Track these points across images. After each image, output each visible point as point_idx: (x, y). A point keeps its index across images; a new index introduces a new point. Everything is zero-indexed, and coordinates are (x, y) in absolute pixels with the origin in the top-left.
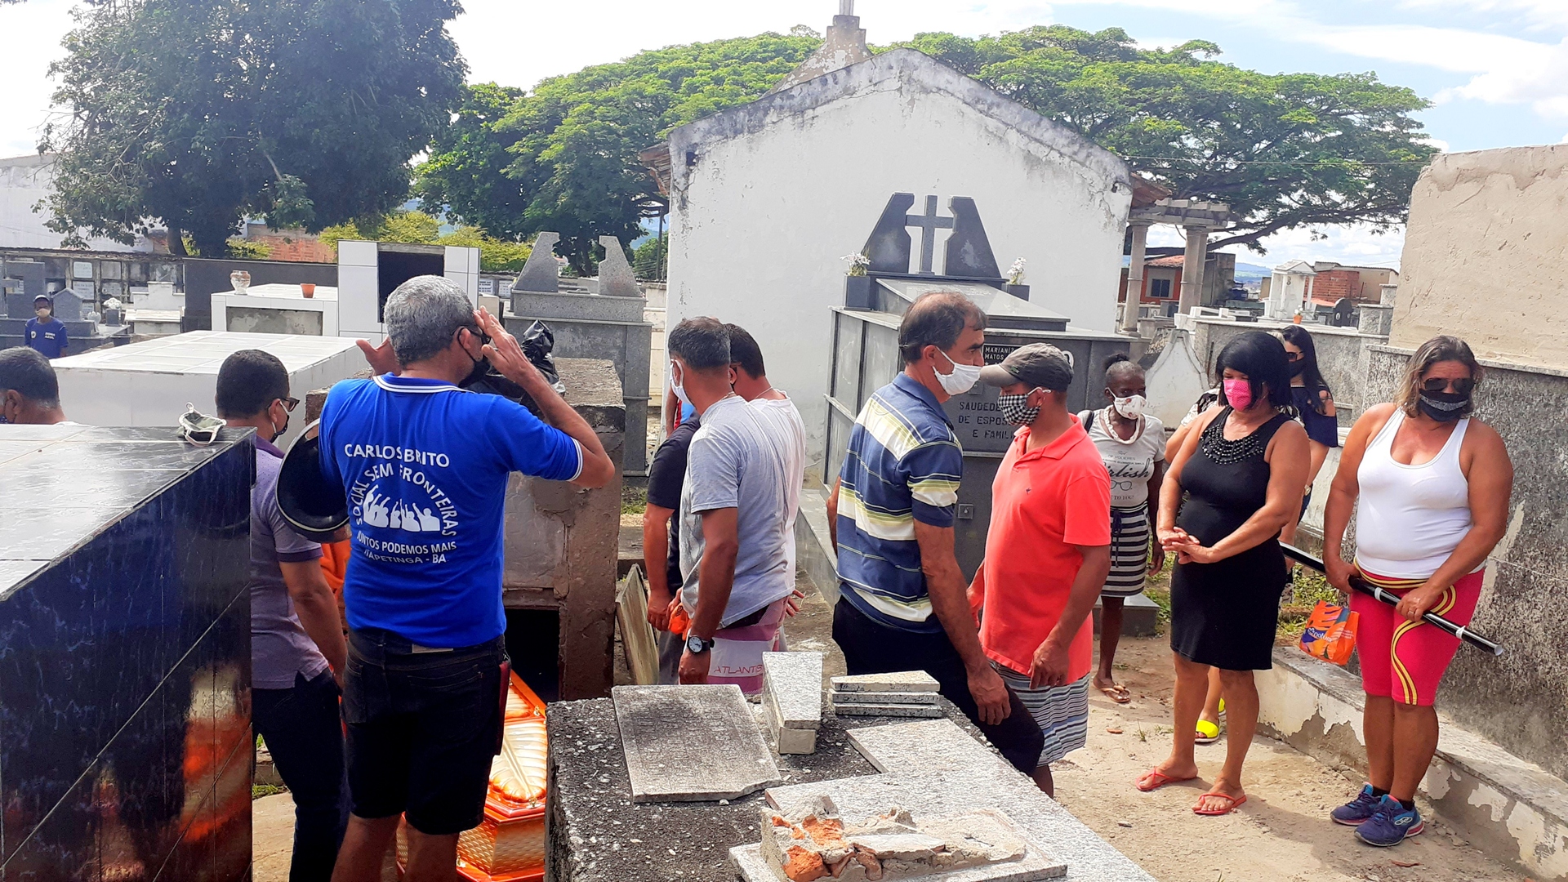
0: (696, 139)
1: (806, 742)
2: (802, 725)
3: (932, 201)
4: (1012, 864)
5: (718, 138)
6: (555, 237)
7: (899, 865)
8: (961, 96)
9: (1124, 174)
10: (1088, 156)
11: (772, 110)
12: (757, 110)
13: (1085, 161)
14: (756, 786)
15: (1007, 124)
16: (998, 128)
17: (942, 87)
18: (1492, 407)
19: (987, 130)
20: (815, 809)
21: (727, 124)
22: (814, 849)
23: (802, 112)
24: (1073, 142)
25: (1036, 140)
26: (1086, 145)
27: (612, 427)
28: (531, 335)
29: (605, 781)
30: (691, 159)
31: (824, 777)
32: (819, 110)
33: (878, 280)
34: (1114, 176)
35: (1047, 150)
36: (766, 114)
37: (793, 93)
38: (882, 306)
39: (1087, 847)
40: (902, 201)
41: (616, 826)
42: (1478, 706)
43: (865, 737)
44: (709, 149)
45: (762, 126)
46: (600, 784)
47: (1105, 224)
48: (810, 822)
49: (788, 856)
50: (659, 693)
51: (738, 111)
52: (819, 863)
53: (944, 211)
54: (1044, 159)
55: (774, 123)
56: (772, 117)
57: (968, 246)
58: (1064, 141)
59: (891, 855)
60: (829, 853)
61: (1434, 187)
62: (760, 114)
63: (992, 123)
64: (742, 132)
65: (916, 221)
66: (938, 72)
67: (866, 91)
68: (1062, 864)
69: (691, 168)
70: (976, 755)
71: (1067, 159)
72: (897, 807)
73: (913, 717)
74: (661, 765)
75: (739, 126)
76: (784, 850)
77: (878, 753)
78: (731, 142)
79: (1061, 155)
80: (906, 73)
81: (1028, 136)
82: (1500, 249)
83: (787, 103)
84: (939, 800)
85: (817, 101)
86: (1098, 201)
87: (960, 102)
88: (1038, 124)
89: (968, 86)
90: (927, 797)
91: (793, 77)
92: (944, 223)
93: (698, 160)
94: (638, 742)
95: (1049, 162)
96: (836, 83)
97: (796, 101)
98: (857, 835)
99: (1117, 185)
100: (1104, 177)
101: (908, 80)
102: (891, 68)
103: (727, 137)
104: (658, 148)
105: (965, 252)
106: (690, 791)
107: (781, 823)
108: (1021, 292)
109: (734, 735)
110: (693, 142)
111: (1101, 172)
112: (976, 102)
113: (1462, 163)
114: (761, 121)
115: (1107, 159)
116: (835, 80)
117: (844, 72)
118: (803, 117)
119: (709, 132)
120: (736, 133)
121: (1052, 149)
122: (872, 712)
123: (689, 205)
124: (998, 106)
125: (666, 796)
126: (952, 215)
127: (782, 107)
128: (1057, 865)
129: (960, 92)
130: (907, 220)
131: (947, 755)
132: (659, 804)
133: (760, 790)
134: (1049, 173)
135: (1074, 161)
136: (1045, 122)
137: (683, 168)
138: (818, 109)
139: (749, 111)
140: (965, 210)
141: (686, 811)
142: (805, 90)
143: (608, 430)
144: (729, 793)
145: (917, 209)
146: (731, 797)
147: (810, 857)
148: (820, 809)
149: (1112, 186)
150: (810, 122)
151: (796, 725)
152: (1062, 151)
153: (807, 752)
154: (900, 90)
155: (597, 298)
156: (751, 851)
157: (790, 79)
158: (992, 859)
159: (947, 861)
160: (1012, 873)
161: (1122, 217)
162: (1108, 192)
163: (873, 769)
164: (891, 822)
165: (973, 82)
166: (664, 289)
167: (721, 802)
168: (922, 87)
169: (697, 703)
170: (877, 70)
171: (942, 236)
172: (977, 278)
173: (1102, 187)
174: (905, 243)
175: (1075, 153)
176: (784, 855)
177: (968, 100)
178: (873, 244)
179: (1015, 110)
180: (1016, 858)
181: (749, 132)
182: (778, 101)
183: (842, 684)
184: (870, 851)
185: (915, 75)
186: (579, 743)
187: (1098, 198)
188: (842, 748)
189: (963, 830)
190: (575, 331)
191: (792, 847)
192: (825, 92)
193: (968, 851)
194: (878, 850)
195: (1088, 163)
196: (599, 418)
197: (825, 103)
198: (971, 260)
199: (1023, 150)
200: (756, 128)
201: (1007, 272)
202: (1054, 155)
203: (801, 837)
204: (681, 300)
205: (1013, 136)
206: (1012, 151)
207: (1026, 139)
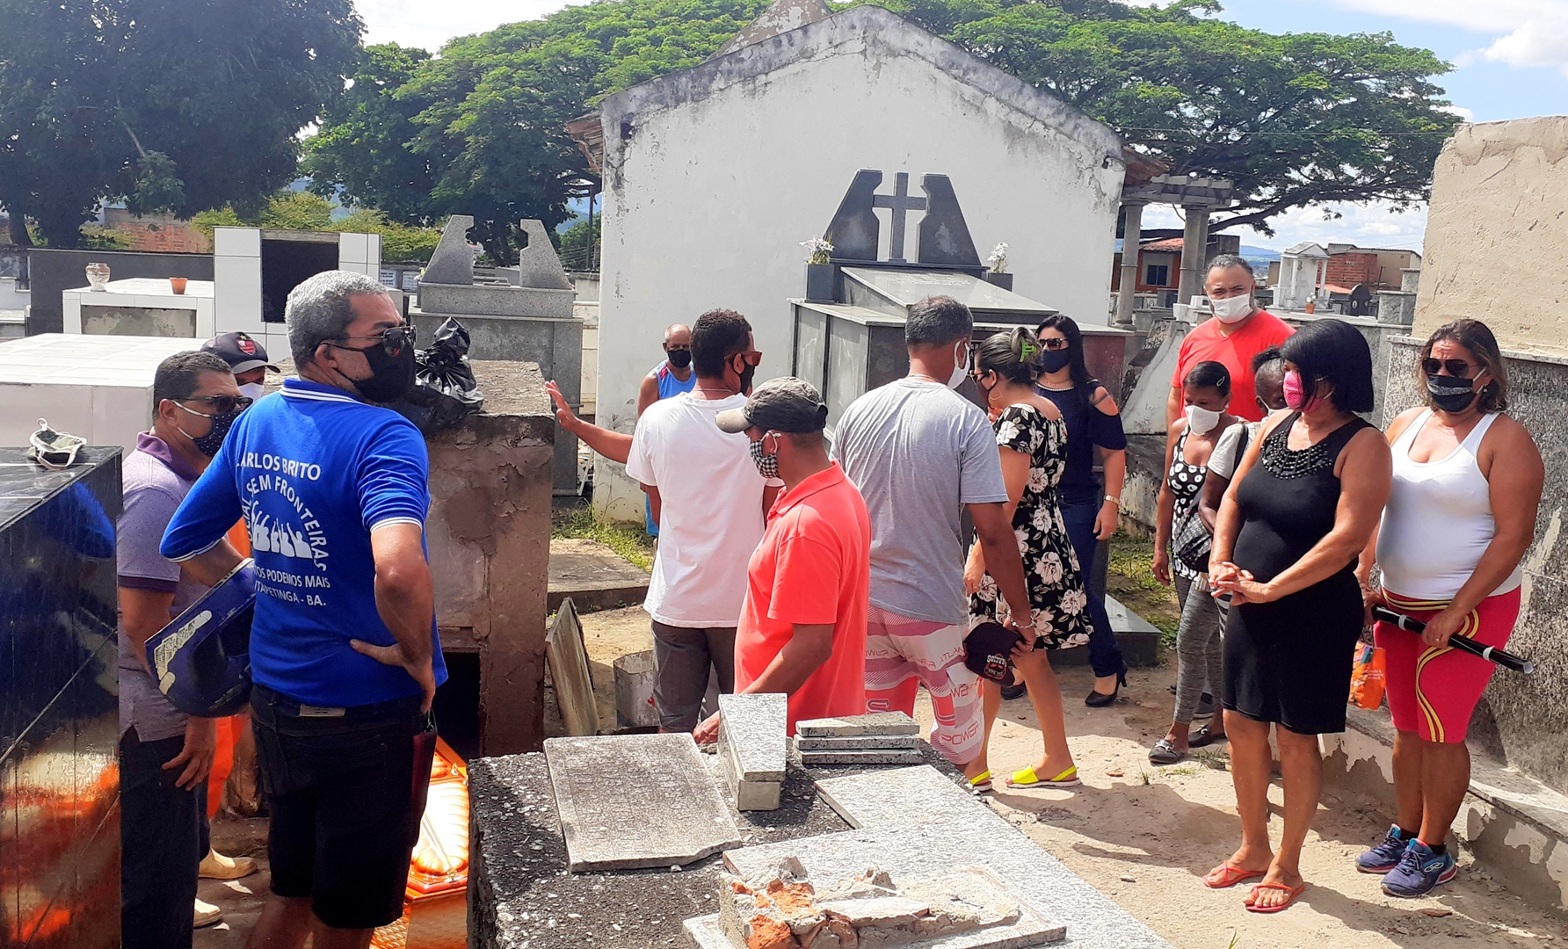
0: (632, 107)
1: (770, 796)
2: (763, 777)
3: (902, 179)
4: (1005, 928)
5: (657, 107)
6: (468, 221)
7: (877, 933)
8: (933, 60)
9: (1115, 148)
10: (1076, 127)
11: (719, 75)
12: (701, 75)
13: (1073, 133)
14: (712, 848)
15: (985, 92)
16: (974, 96)
17: (911, 49)
18: (1525, 404)
19: (962, 98)
20: (781, 873)
21: (667, 91)
22: (780, 917)
23: (754, 78)
24: (1059, 112)
25: (1018, 110)
26: (1073, 115)
27: (539, 440)
28: (443, 334)
29: (537, 848)
30: (627, 131)
31: (790, 836)
32: (773, 76)
33: (843, 269)
34: (1104, 150)
35: (1030, 121)
36: (712, 80)
37: (742, 56)
38: (848, 298)
39: (1088, 906)
40: (867, 180)
41: (551, 899)
42: (1513, 736)
43: (837, 789)
44: (647, 119)
45: (707, 93)
46: (533, 852)
47: (1096, 204)
48: (775, 887)
49: (751, 927)
50: (599, 745)
51: (680, 75)
52: (786, 934)
53: (916, 190)
54: (1027, 132)
55: (721, 90)
56: (719, 83)
57: (943, 230)
58: (1046, 111)
59: (869, 923)
60: (798, 922)
61: (1458, 160)
62: (705, 80)
63: (968, 91)
64: (684, 100)
65: (884, 201)
66: (908, 32)
67: (825, 53)
68: (1061, 926)
69: (627, 141)
70: (962, 805)
71: (1052, 132)
72: (874, 867)
73: (889, 765)
74: (603, 828)
75: (681, 94)
76: (746, 921)
77: (848, 808)
78: (672, 112)
79: (1046, 126)
80: (871, 33)
81: (1009, 105)
82: (1530, 229)
83: (736, 67)
84: (921, 857)
85: (770, 66)
86: (1087, 178)
87: (932, 67)
88: (1020, 92)
89: (942, 49)
90: (908, 855)
91: (742, 37)
92: (917, 204)
93: (635, 132)
94: (575, 803)
95: (1033, 135)
96: (792, 45)
97: (747, 65)
98: (830, 900)
99: (1108, 160)
100: (1094, 151)
101: (873, 42)
102: (854, 27)
103: (667, 106)
104: (587, 119)
105: (940, 235)
106: (637, 857)
107: (742, 890)
108: (1003, 281)
109: (686, 791)
110: (629, 111)
111: (1091, 145)
112: (951, 66)
113: (1490, 134)
114: (706, 88)
115: (1097, 131)
116: (790, 41)
117: (800, 32)
118: (754, 83)
119: (647, 100)
120: (678, 101)
121: (1036, 120)
122: (844, 760)
123: (625, 184)
124: (975, 71)
125: (609, 863)
126: (925, 195)
127: (730, 72)
128: (1055, 927)
129: (932, 55)
130: (876, 201)
131: (929, 806)
132: (601, 873)
133: (716, 854)
134: (1032, 146)
135: (1061, 133)
136: (1028, 90)
137: (617, 142)
138: (771, 74)
139: (692, 76)
140: (940, 188)
141: (633, 880)
142: (756, 52)
143: (535, 443)
144: (681, 857)
145: (886, 188)
146: (684, 862)
147: (776, 927)
148: (786, 872)
149: (1102, 161)
150: (763, 88)
151: (757, 778)
152: (1046, 121)
153: (772, 808)
154: (864, 52)
155: (519, 291)
156: (709, 923)
157: (738, 40)
158: (982, 923)
159: (931, 927)
160: (1005, 938)
161: (1114, 195)
162: (1099, 169)
163: (845, 824)
164: (867, 885)
165: (947, 44)
166: (597, 280)
167: (673, 868)
168: (889, 49)
169: (643, 755)
170: (838, 30)
171: (914, 218)
172: (954, 266)
173: (1091, 162)
174: (873, 227)
175: (1061, 125)
176: (747, 927)
177: (941, 65)
178: (837, 229)
179: (994, 76)
180: (1009, 921)
181: (693, 100)
182: (725, 65)
183: (809, 729)
184: (844, 918)
185: (881, 36)
186: (507, 805)
187: (1087, 175)
188: (811, 802)
189: (948, 891)
190: (493, 329)
191: (756, 917)
192: (779, 54)
193: (955, 915)
194: (853, 917)
195: (1075, 136)
196: (524, 430)
197: (779, 68)
198: (947, 246)
199: (1003, 122)
200: (701, 95)
201: (987, 259)
202: (1038, 127)
203: (766, 905)
204: (617, 292)
205: (991, 105)
206: (992, 122)
207: (1007, 109)
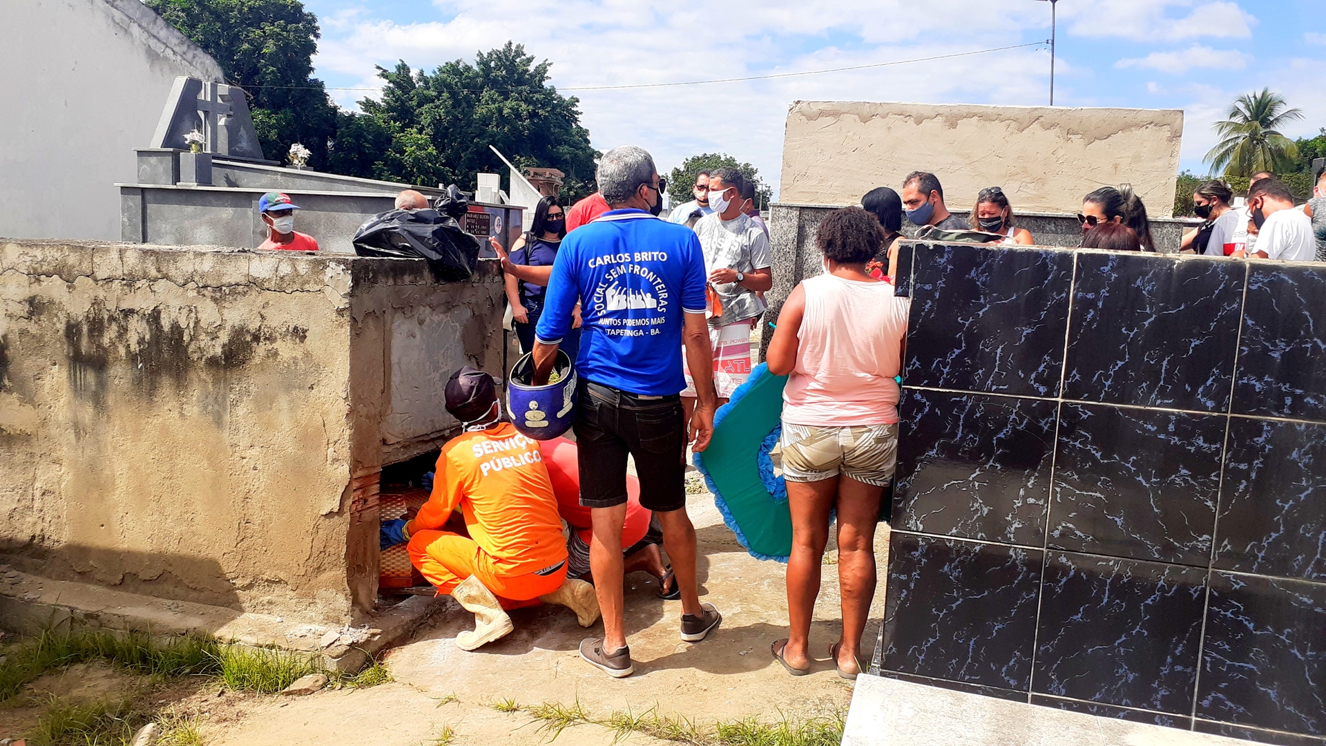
3: (214, 88)
9: (220, 76)
10: (194, 57)
13: (192, 61)
15: (130, 18)
16: (122, 19)
19: (113, 20)
25: (154, 36)
35: (163, 47)
38: (219, 183)
40: (193, 86)
54: (161, 55)
57: (242, 131)
58: (173, 40)
61: (803, 118)
63: (118, 15)
65: (204, 106)
71: (179, 58)
79: (174, 53)
81: (148, 32)
82: (853, 151)
88: (155, 22)
92: (223, 109)
95: (166, 58)
100: (207, 77)
105: (241, 136)
111: (205, 72)
113: (822, 107)
115: (208, 62)
121: (167, 46)
130: (198, 105)
134: (166, 68)
135: (183, 58)
136: (160, 21)
145: (205, 95)
152: (175, 49)
171: (223, 121)
172: (252, 160)
175: (185, 53)
178: (175, 124)
179: (135, 6)
198: (245, 144)
199: (145, 45)
202: (169, 53)
205: (135, 29)
206: (137, 42)
207: (146, 35)
